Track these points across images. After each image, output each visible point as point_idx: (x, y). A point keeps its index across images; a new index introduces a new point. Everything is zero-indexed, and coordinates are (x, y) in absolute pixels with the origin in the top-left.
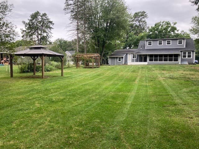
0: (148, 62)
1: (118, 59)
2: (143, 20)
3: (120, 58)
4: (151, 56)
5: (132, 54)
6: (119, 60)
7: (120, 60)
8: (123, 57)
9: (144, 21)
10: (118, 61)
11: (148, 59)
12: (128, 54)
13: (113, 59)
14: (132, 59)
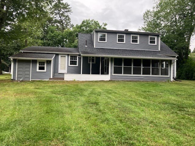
0: (111, 75)
1: (38, 66)
2: (66, 14)
3: (42, 63)
4: (117, 61)
5: (68, 55)
6: (40, 68)
7: (43, 68)
8: (50, 61)
9: (67, 17)
10: (38, 70)
11: (111, 68)
12: (60, 56)
13: (24, 66)
14: (68, 66)
